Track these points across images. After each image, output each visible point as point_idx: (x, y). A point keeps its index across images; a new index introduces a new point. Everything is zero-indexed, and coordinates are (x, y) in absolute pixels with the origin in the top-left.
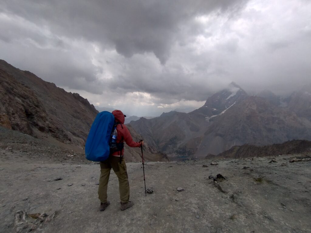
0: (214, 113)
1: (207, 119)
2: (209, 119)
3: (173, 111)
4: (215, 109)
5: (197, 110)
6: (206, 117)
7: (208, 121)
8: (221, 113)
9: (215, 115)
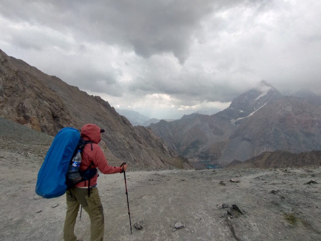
0: (241, 115)
1: (232, 122)
2: (235, 121)
3: (194, 113)
4: (242, 111)
5: (221, 111)
6: (232, 119)
7: (234, 124)
8: (249, 116)
9: (242, 117)
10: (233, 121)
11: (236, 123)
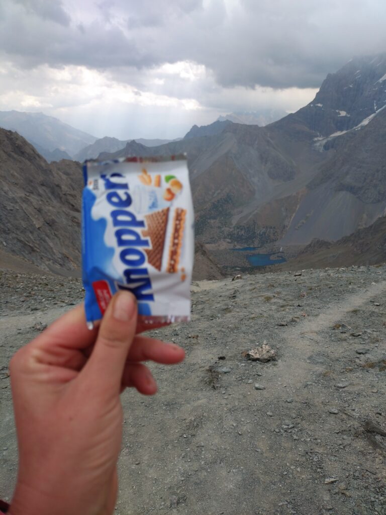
0: (341, 124)
1: (318, 144)
2: (324, 142)
4: (343, 113)
5: (291, 115)
6: (317, 136)
7: (321, 150)
8: (360, 125)
9: (342, 130)
10: (320, 141)
11: (326, 147)
